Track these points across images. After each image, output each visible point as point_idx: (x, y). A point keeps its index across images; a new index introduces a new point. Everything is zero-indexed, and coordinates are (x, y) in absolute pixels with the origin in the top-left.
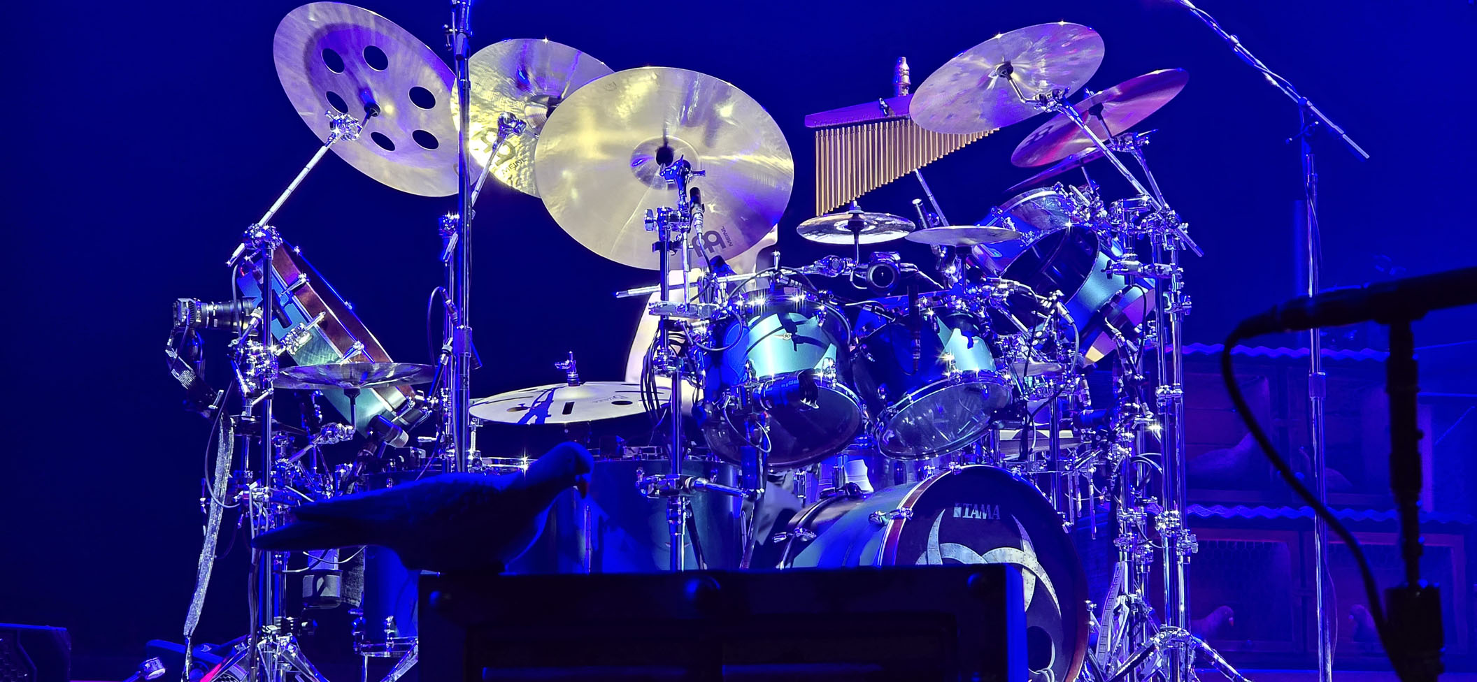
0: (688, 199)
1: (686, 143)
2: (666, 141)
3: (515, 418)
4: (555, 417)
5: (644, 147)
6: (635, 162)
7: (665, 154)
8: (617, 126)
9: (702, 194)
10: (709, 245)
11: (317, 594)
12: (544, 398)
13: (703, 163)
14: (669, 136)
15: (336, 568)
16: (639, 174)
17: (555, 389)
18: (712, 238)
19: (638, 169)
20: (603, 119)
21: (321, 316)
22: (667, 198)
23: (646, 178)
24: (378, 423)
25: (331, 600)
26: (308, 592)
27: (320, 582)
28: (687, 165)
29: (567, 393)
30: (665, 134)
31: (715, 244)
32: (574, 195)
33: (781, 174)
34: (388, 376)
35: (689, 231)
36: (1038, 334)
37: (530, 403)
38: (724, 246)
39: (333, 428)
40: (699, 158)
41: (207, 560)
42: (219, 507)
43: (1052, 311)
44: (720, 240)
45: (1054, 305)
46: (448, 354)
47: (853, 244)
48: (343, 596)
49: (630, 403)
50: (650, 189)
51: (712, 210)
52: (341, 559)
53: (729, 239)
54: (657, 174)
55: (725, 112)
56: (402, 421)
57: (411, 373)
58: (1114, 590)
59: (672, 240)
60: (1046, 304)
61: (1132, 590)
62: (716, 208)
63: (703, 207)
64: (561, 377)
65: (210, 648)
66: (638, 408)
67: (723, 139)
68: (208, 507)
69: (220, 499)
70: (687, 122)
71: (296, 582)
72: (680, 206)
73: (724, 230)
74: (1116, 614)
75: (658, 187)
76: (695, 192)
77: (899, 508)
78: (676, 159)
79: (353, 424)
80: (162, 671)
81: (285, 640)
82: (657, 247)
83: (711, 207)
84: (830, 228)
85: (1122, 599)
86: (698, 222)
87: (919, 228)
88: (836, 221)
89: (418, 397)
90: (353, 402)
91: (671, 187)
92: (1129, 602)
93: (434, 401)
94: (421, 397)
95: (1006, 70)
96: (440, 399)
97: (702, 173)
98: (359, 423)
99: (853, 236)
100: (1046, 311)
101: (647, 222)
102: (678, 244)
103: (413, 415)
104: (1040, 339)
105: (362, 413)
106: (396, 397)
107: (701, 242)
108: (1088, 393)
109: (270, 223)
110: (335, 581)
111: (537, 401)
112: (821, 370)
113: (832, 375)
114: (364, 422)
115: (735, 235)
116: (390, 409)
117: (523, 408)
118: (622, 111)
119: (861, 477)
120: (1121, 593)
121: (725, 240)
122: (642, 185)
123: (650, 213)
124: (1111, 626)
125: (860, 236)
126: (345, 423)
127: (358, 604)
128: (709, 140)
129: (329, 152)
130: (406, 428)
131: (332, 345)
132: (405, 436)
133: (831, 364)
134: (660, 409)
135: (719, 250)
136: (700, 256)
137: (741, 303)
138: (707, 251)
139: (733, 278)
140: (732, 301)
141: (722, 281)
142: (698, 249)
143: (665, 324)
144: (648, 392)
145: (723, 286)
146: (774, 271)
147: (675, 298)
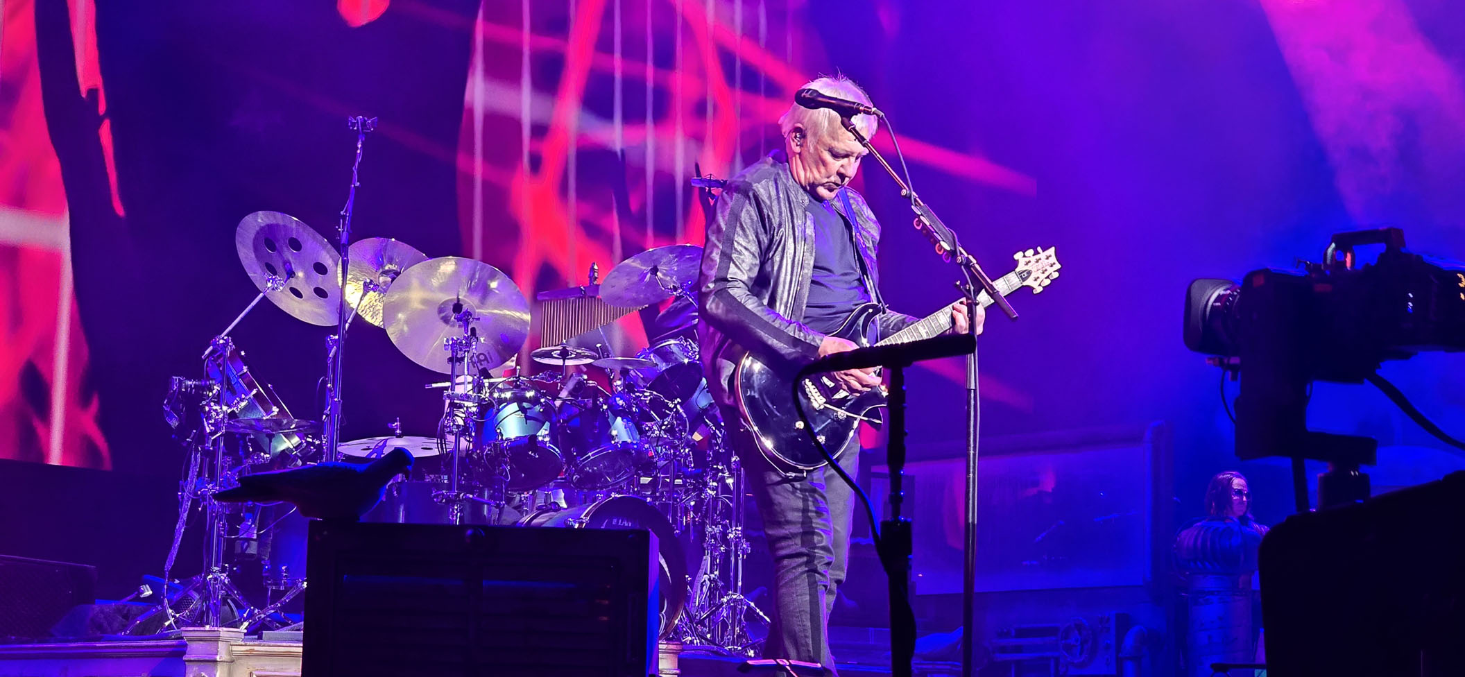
0: (469, 333)
1: (470, 302)
2: (458, 300)
3: (364, 454)
5: (446, 303)
6: (441, 310)
7: (457, 307)
8: (431, 289)
9: (477, 332)
11: (243, 551)
12: (381, 444)
13: (479, 314)
14: (460, 297)
15: (255, 537)
16: (442, 318)
17: (388, 439)
18: (482, 357)
19: (443, 315)
20: (424, 284)
21: (254, 392)
22: (457, 332)
23: (446, 320)
24: (285, 454)
25: (251, 555)
26: (238, 550)
27: (246, 544)
28: (470, 314)
29: (395, 441)
30: (458, 295)
31: (483, 360)
32: (406, 329)
33: (524, 322)
34: (292, 427)
35: (468, 352)
36: (666, 423)
37: (372, 446)
38: (488, 362)
39: (259, 456)
40: (477, 311)
41: (181, 528)
42: (189, 498)
43: (674, 410)
44: (486, 359)
45: (675, 406)
46: (327, 415)
47: (562, 364)
48: (258, 553)
49: (431, 449)
50: (448, 328)
51: (483, 341)
52: (257, 532)
53: (491, 358)
54: (453, 318)
55: (494, 285)
56: (299, 454)
57: (305, 426)
58: (701, 571)
59: (459, 356)
60: (671, 405)
61: (712, 572)
62: (484, 340)
63: (477, 339)
64: (391, 433)
65: (178, 582)
66: (435, 452)
67: (491, 300)
68: (183, 498)
69: (190, 493)
70: (471, 290)
71: (231, 544)
72: (465, 337)
73: (489, 353)
74: (702, 586)
75: (453, 326)
76: (473, 330)
77: (582, 517)
78: (463, 311)
79: (269, 454)
80: (151, 592)
81: (223, 576)
82: (450, 360)
83: (482, 339)
84: (548, 355)
85: (706, 577)
86: (474, 347)
87: (600, 358)
88: (553, 351)
89: (308, 439)
90: (271, 441)
91: (460, 326)
92: (709, 579)
93: (317, 442)
94: (310, 440)
95: (655, 271)
96: (321, 441)
97: (478, 319)
98: (274, 454)
99: (562, 360)
100: (671, 410)
101: (445, 345)
102: (462, 359)
103: (305, 451)
104: (667, 425)
105: (276, 448)
106: (296, 440)
107: (475, 359)
108: (692, 459)
109: (227, 335)
110: (254, 545)
111: (377, 445)
112: (541, 436)
113: (547, 439)
114: (276, 454)
115: (496, 357)
116: (292, 447)
117: (368, 449)
118: (435, 282)
119: (561, 499)
120: (706, 574)
121: (489, 359)
122: (444, 324)
123: (447, 341)
124: (699, 592)
125: (566, 361)
126: (265, 453)
127: (267, 559)
128: (483, 300)
129: (265, 296)
130: (300, 458)
131: (260, 408)
132: (300, 462)
133: (547, 433)
134: (448, 453)
135: (485, 364)
136: (474, 367)
137: (496, 395)
138: (479, 364)
139: (492, 380)
140: (491, 394)
141: (486, 382)
142: (474, 363)
143: (452, 405)
144: (441, 443)
145: (487, 385)
146: (516, 378)
147: (459, 390)
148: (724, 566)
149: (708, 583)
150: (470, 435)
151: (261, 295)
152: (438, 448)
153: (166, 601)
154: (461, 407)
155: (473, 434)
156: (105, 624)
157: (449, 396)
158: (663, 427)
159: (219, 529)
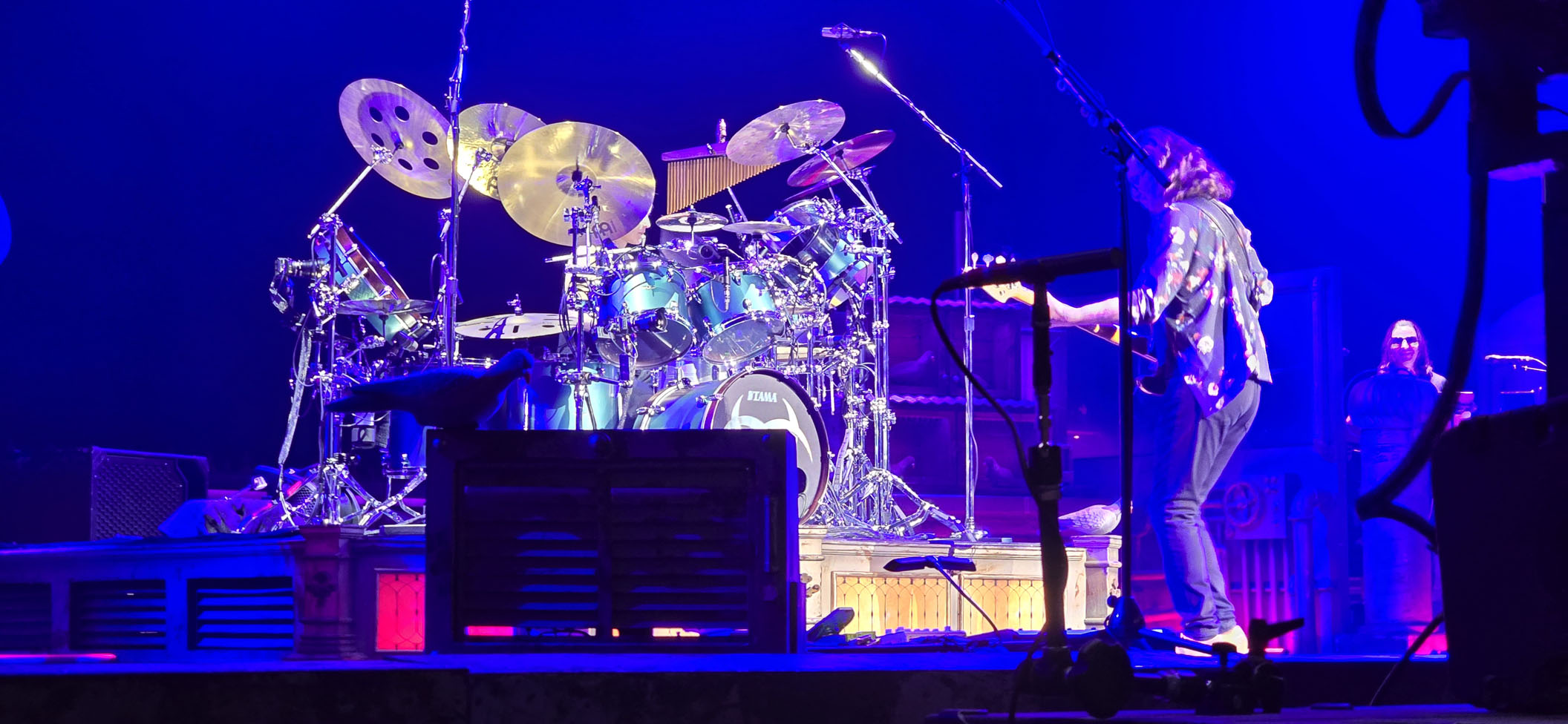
0: (591, 202)
1: (590, 169)
2: (578, 167)
3: (483, 335)
4: (508, 334)
5: (564, 171)
6: (559, 179)
7: (577, 175)
8: (548, 157)
9: (599, 200)
10: (602, 231)
11: (360, 440)
12: (500, 323)
13: (600, 181)
14: (579, 164)
15: (372, 424)
16: (561, 187)
17: (506, 318)
18: (605, 227)
19: (561, 184)
20: (539, 152)
21: (365, 270)
22: (578, 202)
23: (565, 190)
24: (400, 336)
25: (369, 444)
26: (355, 438)
27: (363, 432)
28: (591, 182)
29: (513, 320)
30: (577, 162)
31: (606, 230)
32: (521, 199)
33: (647, 189)
34: (406, 308)
35: (590, 222)
36: (802, 289)
37: (491, 326)
38: (612, 232)
39: (372, 339)
40: (598, 178)
41: (293, 418)
42: (301, 386)
43: (811, 275)
44: (609, 228)
45: (812, 271)
46: (443, 295)
47: (690, 231)
48: (376, 441)
49: (553, 326)
50: (567, 196)
51: (605, 210)
52: (375, 419)
53: (614, 228)
54: (572, 187)
55: (614, 150)
56: (414, 335)
57: (420, 306)
58: (844, 447)
59: (580, 227)
60: (807, 270)
61: (855, 446)
62: (607, 208)
63: (599, 207)
64: (511, 310)
65: (294, 472)
66: (557, 329)
67: (612, 166)
68: (294, 386)
69: (302, 381)
70: (591, 156)
71: (348, 432)
72: (586, 207)
73: (612, 222)
74: (846, 461)
75: (572, 195)
76: (595, 198)
77: (715, 393)
78: (583, 178)
79: (384, 336)
80: (265, 485)
81: (341, 467)
82: (571, 231)
83: (604, 208)
84: (676, 222)
85: (849, 452)
86: (596, 217)
87: (730, 223)
88: (680, 217)
89: (424, 321)
90: (384, 323)
91: (580, 195)
92: (853, 454)
93: (433, 323)
94: (426, 321)
95: (786, 128)
96: (437, 322)
97: (599, 187)
98: (388, 336)
99: (690, 227)
100: (807, 275)
101: (565, 216)
102: (584, 230)
103: (421, 332)
104: (803, 292)
105: (389, 330)
106: (411, 320)
107: (598, 229)
108: (831, 325)
109: (335, 213)
110: (371, 432)
111: (496, 325)
112: (669, 308)
113: (676, 311)
114: (390, 335)
115: (619, 225)
116: (407, 328)
117: (487, 329)
118: (552, 149)
119: (692, 374)
120: (848, 448)
121: (612, 229)
122: (563, 194)
123: (567, 211)
124: (842, 468)
125: (694, 227)
126: (379, 336)
127: (385, 446)
128: (604, 167)
129: (372, 170)
130: (416, 340)
131: (372, 288)
132: (416, 345)
133: (676, 305)
134: (571, 331)
135: (608, 234)
136: (597, 237)
137: (621, 267)
138: (601, 234)
139: (615, 251)
140: (616, 266)
141: (610, 253)
142: (596, 233)
143: (575, 279)
144: (564, 320)
145: (610, 256)
146: (642, 247)
147: (581, 263)
148: (869, 440)
149: (851, 458)
150: (594, 311)
151: (368, 169)
152: (561, 325)
153: (281, 494)
154: (583, 281)
155: (598, 309)
157: (570, 270)
158: (800, 294)
159: (334, 418)
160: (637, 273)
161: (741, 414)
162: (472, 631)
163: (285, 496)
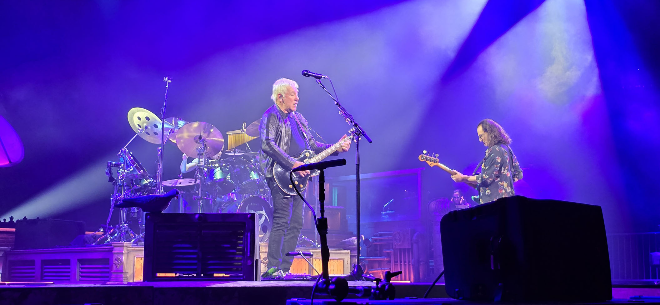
0: (204, 146)
1: (204, 135)
2: (200, 135)
3: (170, 185)
4: (178, 185)
5: (196, 136)
6: (195, 139)
7: (200, 138)
8: (191, 132)
9: (207, 145)
10: (208, 154)
11: (132, 216)
12: (176, 181)
13: (207, 139)
14: (201, 134)
15: (136, 212)
16: (195, 141)
17: (178, 180)
18: (209, 153)
19: (195, 140)
20: (189, 131)
21: (135, 165)
22: (201, 146)
23: (197, 142)
24: (145, 185)
25: (135, 218)
26: (131, 216)
27: (133, 214)
28: (204, 140)
29: (180, 181)
30: (200, 134)
32: (183, 145)
33: (221, 142)
34: (147, 177)
35: (204, 152)
37: (173, 182)
39: (137, 186)
41: (112, 210)
46: (158, 173)
47: (234, 155)
50: (197, 144)
54: (199, 141)
55: (212, 130)
57: (152, 176)
59: (201, 153)
63: (207, 147)
64: (179, 178)
65: (111, 226)
66: (193, 183)
67: (211, 135)
68: (112, 200)
70: (204, 132)
73: (211, 152)
75: (199, 144)
76: (205, 145)
77: (241, 203)
78: (202, 138)
79: (140, 185)
80: (103, 230)
81: (126, 224)
82: (198, 154)
83: (208, 147)
84: (230, 152)
86: (206, 150)
87: (246, 153)
89: (153, 180)
90: (141, 181)
91: (201, 144)
93: (155, 181)
96: (157, 181)
97: (207, 141)
101: (196, 150)
103: (152, 184)
105: (142, 183)
106: (149, 181)
109: (126, 148)
113: (229, 179)
114: (142, 185)
116: (147, 183)
118: (192, 130)
122: (196, 143)
123: (197, 148)
128: (208, 136)
129: (138, 135)
130: (150, 186)
131: (137, 171)
132: (150, 188)
133: (229, 177)
137: (213, 165)
139: (211, 160)
141: (210, 161)
142: (206, 155)
144: (195, 181)
145: (210, 162)
146: (220, 159)
151: (137, 134)
156: (88, 241)
159: (124, 210)
160: (217, 167)
161: (248, 209)
162: (159, 275)
163: (108, 233)
